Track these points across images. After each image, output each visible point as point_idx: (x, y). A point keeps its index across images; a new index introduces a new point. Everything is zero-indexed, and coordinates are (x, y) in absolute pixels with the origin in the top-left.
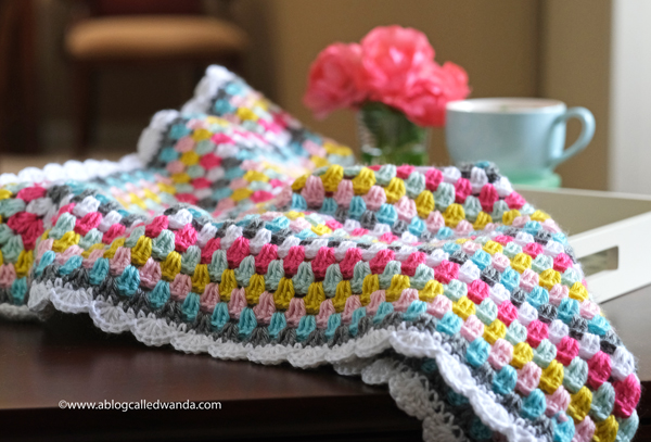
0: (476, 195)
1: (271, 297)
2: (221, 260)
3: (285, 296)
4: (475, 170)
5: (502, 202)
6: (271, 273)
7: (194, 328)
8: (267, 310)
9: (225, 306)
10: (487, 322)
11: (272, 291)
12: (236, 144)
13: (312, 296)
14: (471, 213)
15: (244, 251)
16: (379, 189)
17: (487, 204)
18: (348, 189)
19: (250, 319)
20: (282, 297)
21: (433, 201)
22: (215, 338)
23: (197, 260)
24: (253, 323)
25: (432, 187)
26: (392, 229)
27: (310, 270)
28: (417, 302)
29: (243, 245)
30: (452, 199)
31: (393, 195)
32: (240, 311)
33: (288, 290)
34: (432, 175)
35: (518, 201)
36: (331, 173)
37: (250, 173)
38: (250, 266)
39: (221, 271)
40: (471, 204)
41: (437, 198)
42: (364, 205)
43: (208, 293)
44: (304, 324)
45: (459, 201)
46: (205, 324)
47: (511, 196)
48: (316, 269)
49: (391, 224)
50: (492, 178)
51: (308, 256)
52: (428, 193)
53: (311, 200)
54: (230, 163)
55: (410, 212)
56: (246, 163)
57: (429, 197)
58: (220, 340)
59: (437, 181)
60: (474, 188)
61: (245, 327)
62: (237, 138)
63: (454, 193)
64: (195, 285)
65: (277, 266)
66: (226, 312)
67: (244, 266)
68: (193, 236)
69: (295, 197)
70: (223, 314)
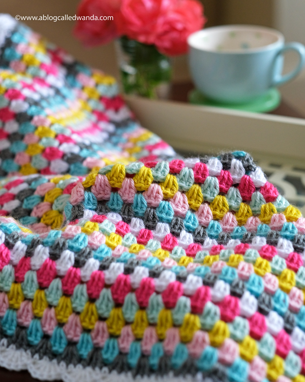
0: (236, 186)
1: (78, 319)
2: (32, 281)
3: (90, 319)
4: (234, 161)
5: (259, 194)
6: (77, 297)
7: (14, 342)
8: (75, 331)
9: (38, 323)
10: (267, 360)
11: (78, 313)
12: (26, 99)
13: (113, 321)
14: (234, 204)
15: (52, 274)
16: (157, 186)
17: (246, 195)
18: (130, 187)
19: (61, 338)
20: (87, 320)
21: (202, 195)
22: (33, 355)
23: (12, 279)
24: (64, 341)
25: (199, 181)
26: (171, 229)
27: (111, 297)
28: (208, 349)
29: (51, 268)
30: (217, 191)
31: (169, 191)
32: (51, 329)
33: (92, 314)
34: (200, 169)
35: (272, 194)
36: (115, 172)
37: (40, 129)
38: (58, 289)
39: (32, 291)
40: (233, 195)
41: (204, 191)
42: (145, 202)
43: (23, 310)
44: (108, 347)
45: (223, 192)
46: (23, 339)
47: (266, 186)
48: (116, 296)
49: (169, 222)
50: (248, 169)
51: (107, 282)
52: (197, 187)
53: (99, 196)
54: (23, 118)
55: (183, 207)
56: (36, 119)
57: (198, 190)
58: (37, 356)
59: (204, 175)
60: (234, 179)
61: (57, 344)
62: (26, 92)
63: (218, 185)
64: (11, 302)
65: (81, 290)
66: (40, 329)
67: (52, 289)
68: (7, 255)
69: (86, 195)
70: (37, 330)
